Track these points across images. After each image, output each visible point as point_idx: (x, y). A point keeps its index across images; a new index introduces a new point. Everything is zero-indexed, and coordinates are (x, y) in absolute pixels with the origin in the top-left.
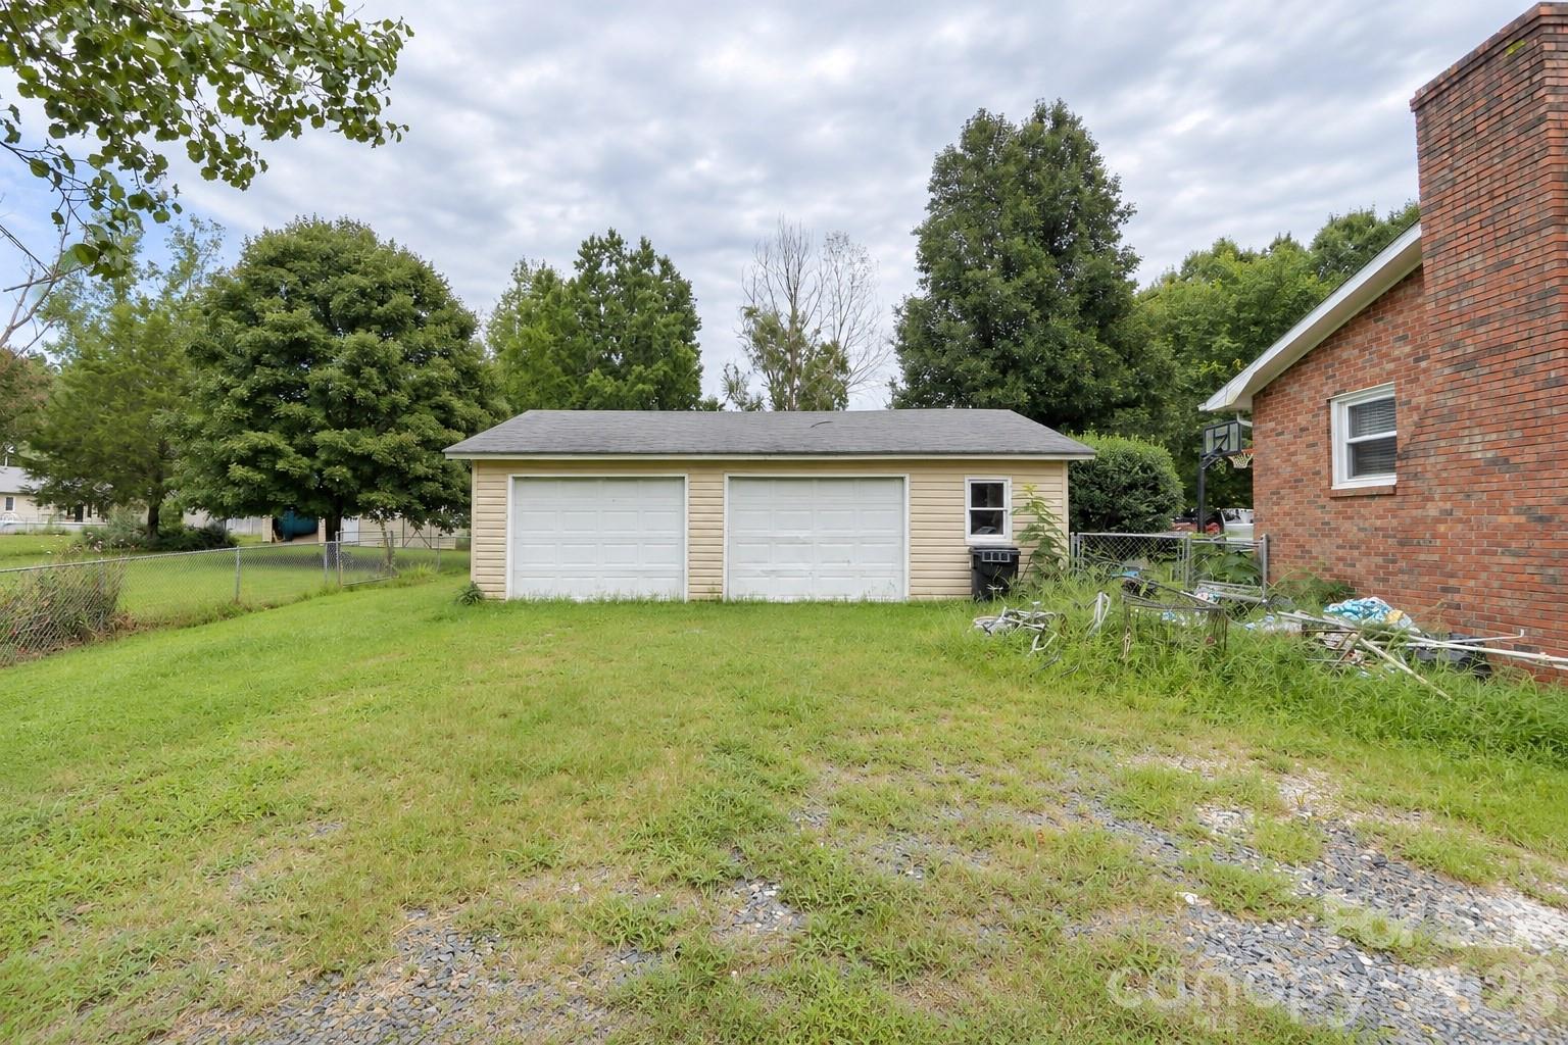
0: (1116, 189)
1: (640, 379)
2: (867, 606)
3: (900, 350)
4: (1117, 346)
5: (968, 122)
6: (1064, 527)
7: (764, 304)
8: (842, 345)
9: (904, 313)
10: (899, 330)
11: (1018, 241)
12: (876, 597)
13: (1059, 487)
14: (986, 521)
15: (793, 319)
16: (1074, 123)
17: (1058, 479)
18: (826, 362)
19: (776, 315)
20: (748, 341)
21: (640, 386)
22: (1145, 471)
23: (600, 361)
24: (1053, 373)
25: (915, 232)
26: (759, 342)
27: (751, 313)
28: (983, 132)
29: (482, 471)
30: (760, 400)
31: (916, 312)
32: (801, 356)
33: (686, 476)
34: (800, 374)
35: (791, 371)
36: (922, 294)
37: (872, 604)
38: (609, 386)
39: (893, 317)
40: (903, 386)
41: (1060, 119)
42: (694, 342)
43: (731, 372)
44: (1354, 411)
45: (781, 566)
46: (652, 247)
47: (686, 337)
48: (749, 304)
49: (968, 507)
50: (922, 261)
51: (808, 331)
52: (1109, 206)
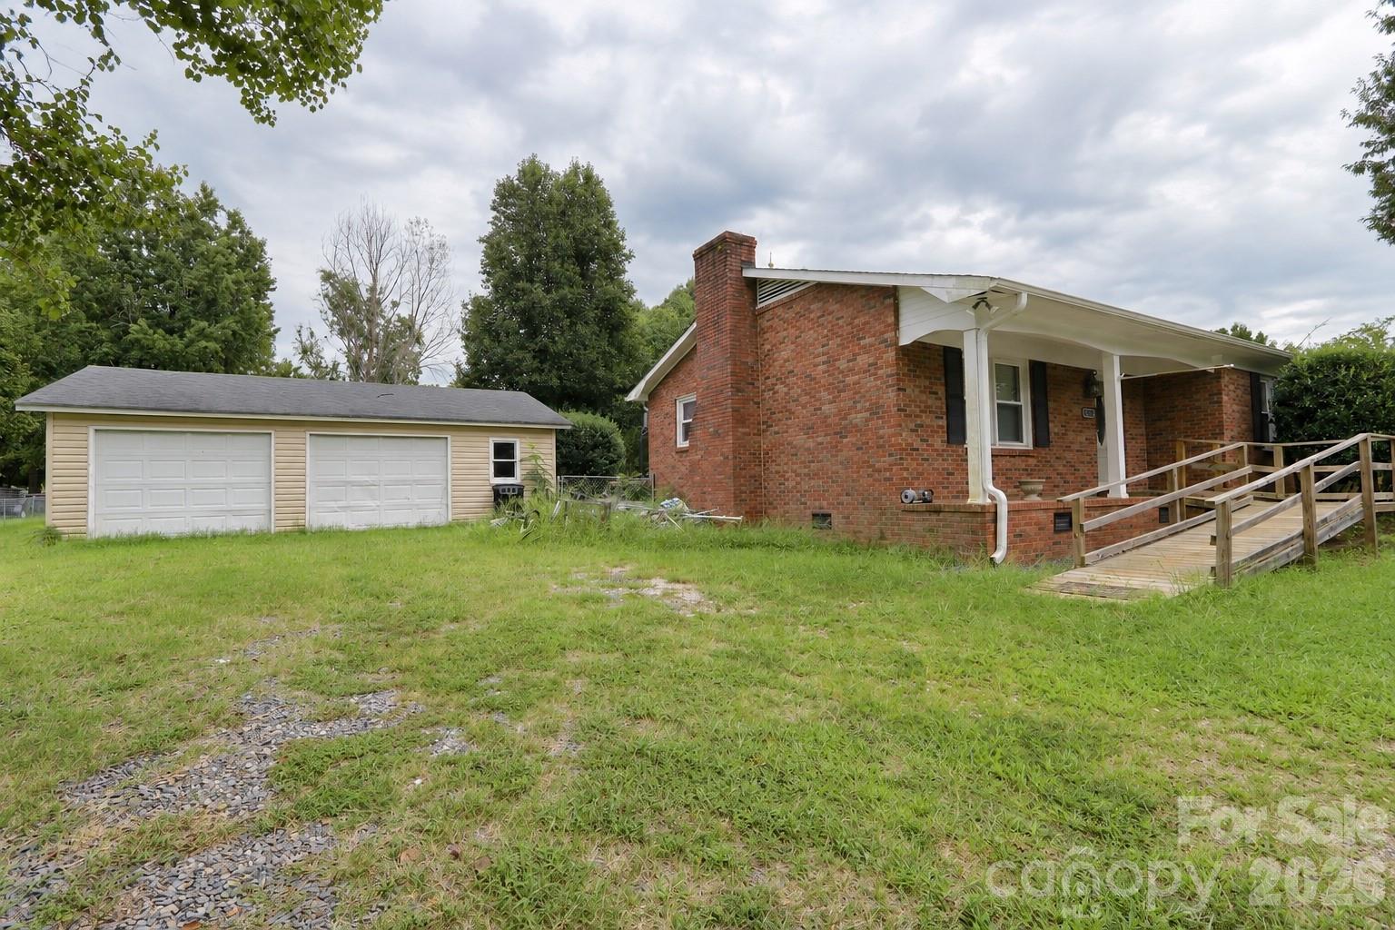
0: (623, 239)
1: (202, 334)
2: (422, 528)
3: (466, 338)
4: (620, 350)
5: (523, 162)
6: (554, 473)
7: (344, 270)
8: (418, 322)
9: (470, 307)
10: (465, 321)
11: (556, 265)
12: (429, 522)
13: (550, 446)
14: (504, 470)
15: (372, 290)
16: (599, 183)
17: (549, 441)
18: (402, 334)
19: (356, 285)
20: (326, 305)
21: (204, 343)
22: (604, 438)
23: (144, 311)
24: (577, 367)
25: (481, 240)
26: (335, 308)
27: (328, 277)
28: (533, 175)
29: (58, 423)
30: (336, 366)
31: (479, 309)
32: (378, 325)
33: (273, 432)
34: (377, 343)
35: (369, 340)
36: (484, 292)
37: (426, 528)
38: (160, 340)
39: (460, 308)
40: (465, 367)
41: (589, 177)
42: (268, 302)
43: (305, 334)
44: (686, 406)
45: (352, 503)
46: (215, 194)
47: (259, 294)
48: (328, 268)
49: (492, 459)
50: (486, 265)
51: (387, 305)
52: (618, 248)
